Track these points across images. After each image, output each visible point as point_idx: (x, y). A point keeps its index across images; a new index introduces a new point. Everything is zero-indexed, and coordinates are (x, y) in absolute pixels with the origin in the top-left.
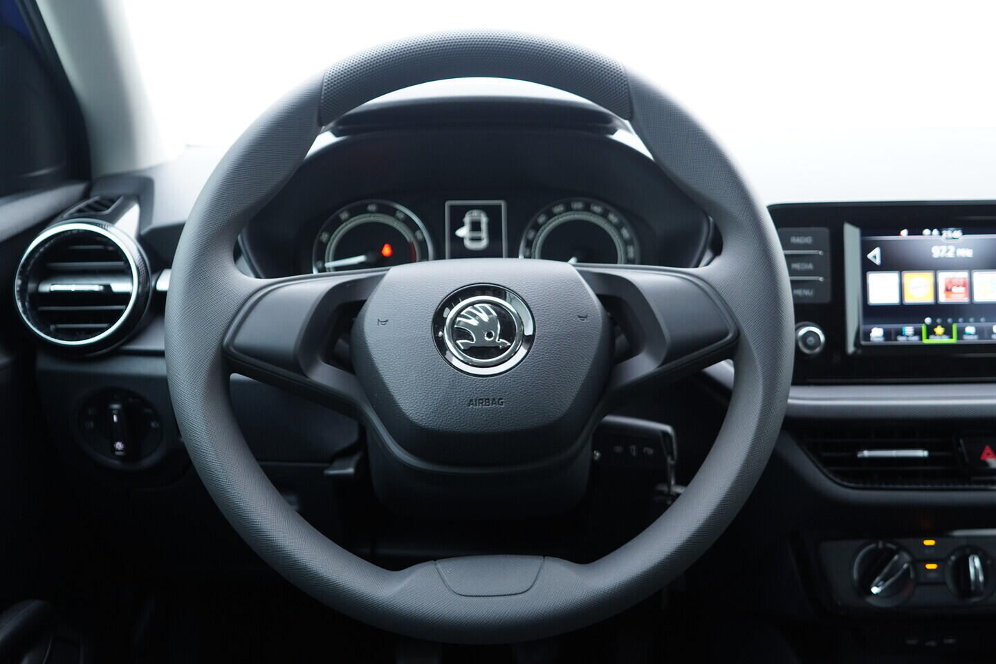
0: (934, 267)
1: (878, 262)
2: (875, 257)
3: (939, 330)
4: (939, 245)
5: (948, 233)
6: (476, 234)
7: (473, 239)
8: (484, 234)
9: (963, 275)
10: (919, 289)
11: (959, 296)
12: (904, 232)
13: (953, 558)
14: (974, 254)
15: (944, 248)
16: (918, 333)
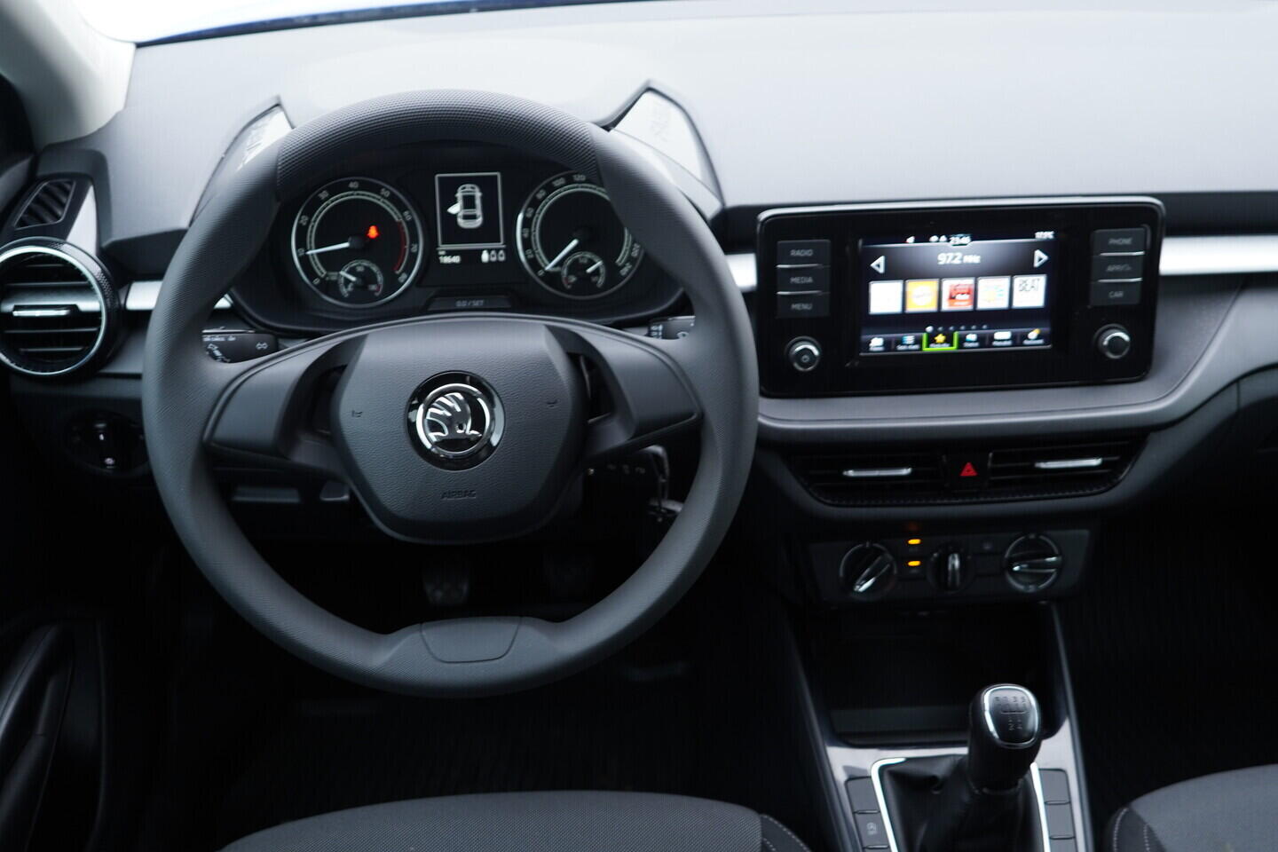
0: (940, 274)
1: (881, 270)
2: (879, 266)
3: (940, 338)
4: (946, 253)
5: (955, 239)
6: (470, 212)
7: (466, 217)
8: (478, 211)
9: (970, 281)
10: (922, 296)
11: (963, 304)
12: (911, 240)
13: (935, 555)
14: (981, 260)
15: (951, 255)
16: (918, 341)
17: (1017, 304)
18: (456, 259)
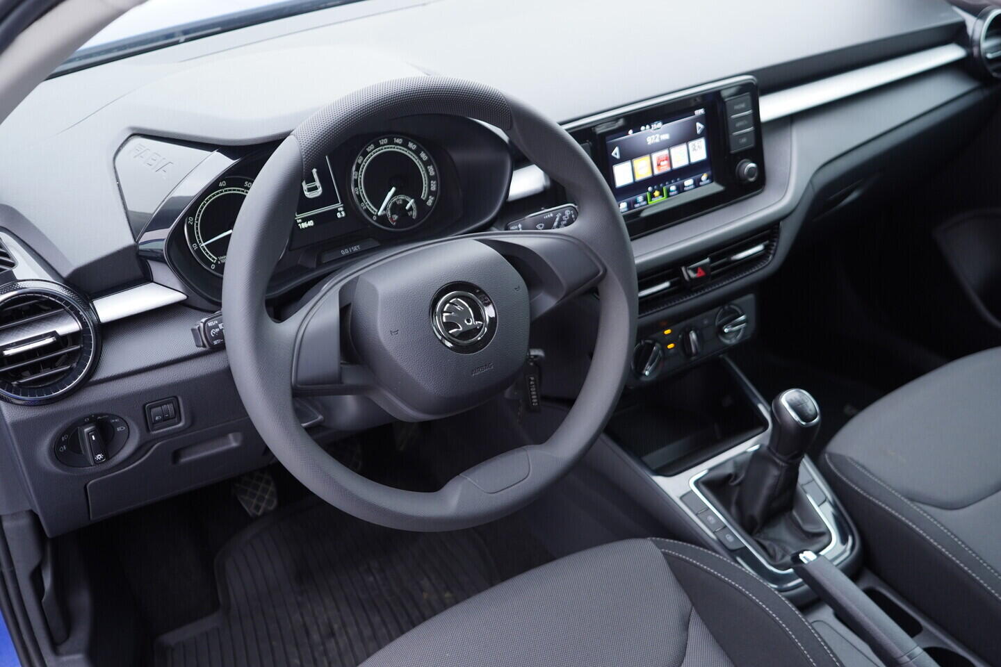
0: (648, 151)
1: (618, 157)
2: (616, 154)
3: (657, 193)
4: (650, 136)
5: (654, 126)
6: (311, 185)
7: (310, 190)
9: (665, 152)
10: (643, 168)
11: (665, 168)
12: (631, 132)
13: (680, 336)
14: (670, 136)
15: (653, 137)
16: (645, 199)
17: (694, 160)
18: (311, 223)
